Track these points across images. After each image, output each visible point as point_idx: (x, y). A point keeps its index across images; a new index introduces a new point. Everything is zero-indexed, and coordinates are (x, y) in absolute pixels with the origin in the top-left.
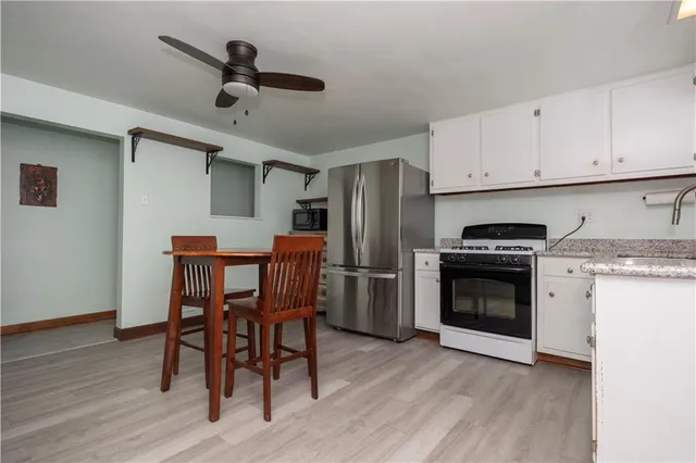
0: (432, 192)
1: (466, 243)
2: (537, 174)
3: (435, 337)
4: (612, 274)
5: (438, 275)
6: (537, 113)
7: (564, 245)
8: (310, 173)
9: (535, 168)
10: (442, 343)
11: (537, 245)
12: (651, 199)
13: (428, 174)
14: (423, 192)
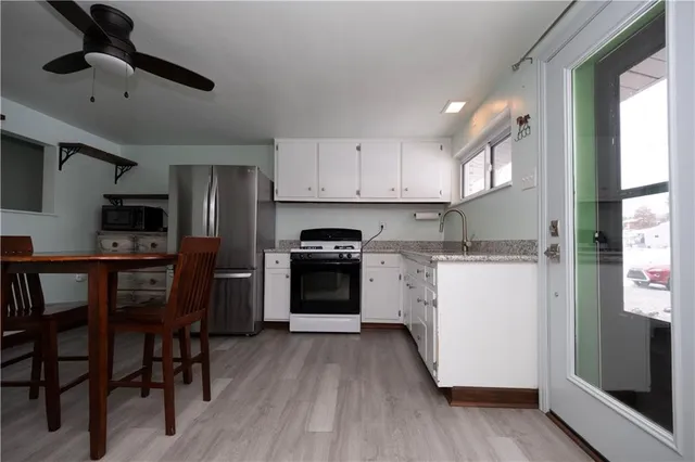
0: (276, 199)
1: (304, 244)
2: (358, 193)
3: (285, 325)
4: (448, 261)
5: (288, 272)
6: (359, 148)
7: (370, 245)
8: (123, 165)
9: (357, 189)
10: (291, 330)
11: (357, 245)
12: (419, 216)
13: (272, 184)
14: (268, 199)
